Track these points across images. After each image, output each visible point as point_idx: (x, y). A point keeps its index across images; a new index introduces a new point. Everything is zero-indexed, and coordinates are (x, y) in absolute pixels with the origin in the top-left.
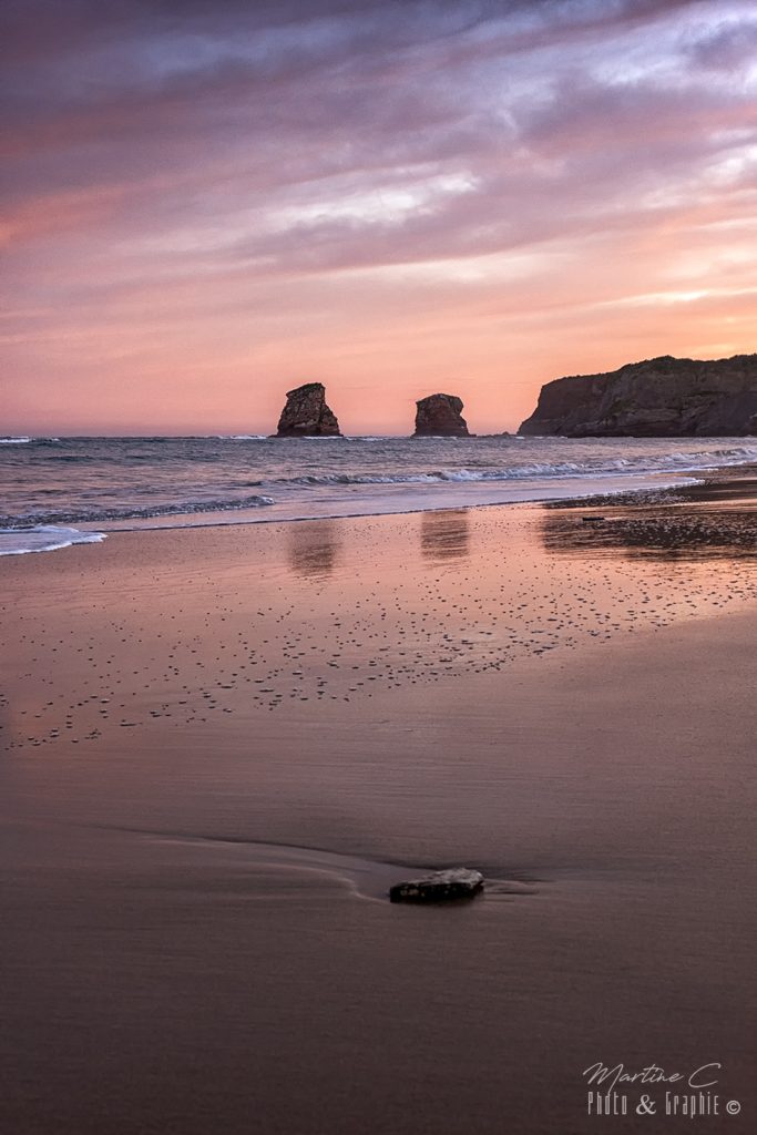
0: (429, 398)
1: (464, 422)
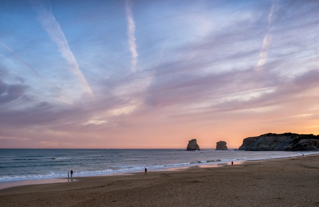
0: (219, 142)
1: (227, 147)
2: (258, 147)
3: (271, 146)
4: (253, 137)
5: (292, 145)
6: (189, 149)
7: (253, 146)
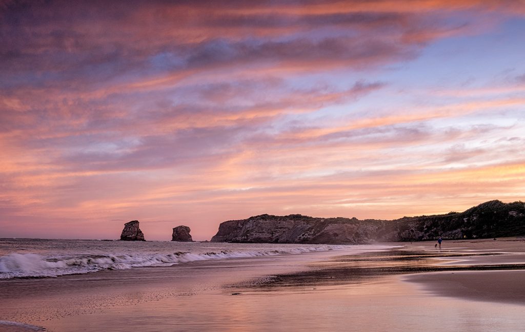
0: (178, 227)
1: (191, 236)
2: (245, 237)
3: (273, 236)
4: (236, 221)
5: (312, 233)
6: (124, 238)
7: (236, 236)
